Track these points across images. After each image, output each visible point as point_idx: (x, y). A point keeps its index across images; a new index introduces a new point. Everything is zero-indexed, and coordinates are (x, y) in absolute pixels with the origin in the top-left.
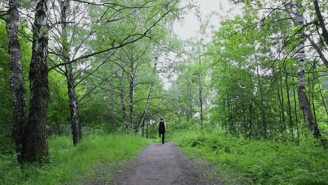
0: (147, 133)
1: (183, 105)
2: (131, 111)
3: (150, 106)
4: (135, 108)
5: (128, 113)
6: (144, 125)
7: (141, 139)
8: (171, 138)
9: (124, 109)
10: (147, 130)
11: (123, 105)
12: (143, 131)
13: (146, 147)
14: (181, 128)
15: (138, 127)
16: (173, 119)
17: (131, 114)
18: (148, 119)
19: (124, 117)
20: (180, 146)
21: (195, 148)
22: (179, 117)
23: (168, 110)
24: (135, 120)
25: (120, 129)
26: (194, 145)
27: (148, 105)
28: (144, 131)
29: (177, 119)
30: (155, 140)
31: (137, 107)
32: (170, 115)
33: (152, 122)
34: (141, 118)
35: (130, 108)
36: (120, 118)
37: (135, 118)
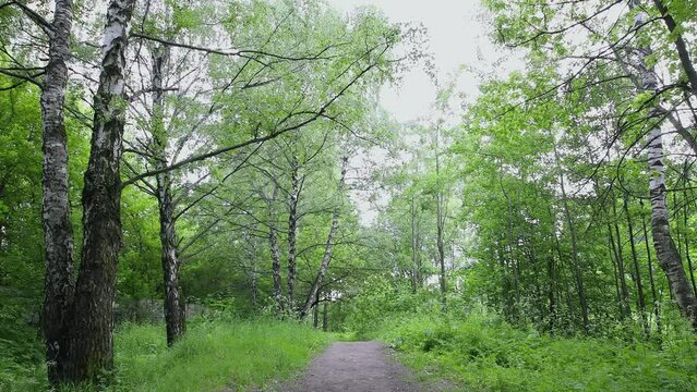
0: (325, 319)
1: (403, 258)
2: (292, 271)
3: (333, 261)
4: (300, 265)
5: (284, 275)
6: (318, 301)
7: (313, 333)
8: (376, 330)
9: (276, 266)
10: (325, 313)
11: (275, 259)
12: (316, 315)
13: (322, 352)
14: (398, 308)
15: (305, 307)
16: (382, 289)
17: (292, 277)
18: (326, 287)
19: (276, 286)
20: (397, 348)
21: (430, 355)
22: (393, 285)
23: (370, 269)
24: (299, 292)
25: (267, 310)
26: (428, 348)
27: (327, 257)
28: (319, 315)
29: (390, 288)
30: (342, 334)
31: (303, 262)
32: (375, 280)
33: (335, 295)
34: (313, 285)
35: (288, 264)
36: (267, 287)
37: (299, 286)
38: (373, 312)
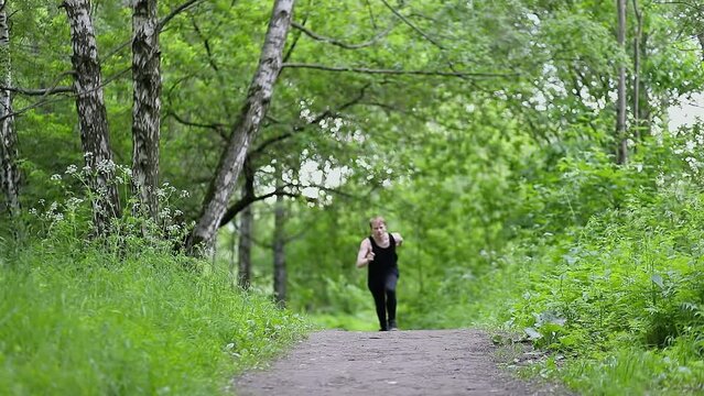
0: (278, 267)
1: (578, 32)
2: (146, 82)
3: (305, 44)
4: (178, 59)
5: (116, 101)
6: (249, 198)
7: (234, 301)
8: (473, 296)
9: (84, 67)
10: (278, 244)
11: (80, 38)
12: (245, 252)
13: (273, 357)
15: (201, 216)
16: (495, 152)
17: (147, 108)
18: (281, 145)
19: (89, 139)
20: (548, 343)
21: (669, 356)
22: (537, 133)
23: (448, 72)
24: (178, 165)
26: (660, 335)
27: (280, 28)
28: (259, 253)
29: (528, 149)
30: (343, 318)
31: (191, 51)
32: (467, 118)
33: (315, 177)
34: (229, 141)
35: (133, 58)
36: (56, 145)
37: (175, 142)
38: (460, 233)
